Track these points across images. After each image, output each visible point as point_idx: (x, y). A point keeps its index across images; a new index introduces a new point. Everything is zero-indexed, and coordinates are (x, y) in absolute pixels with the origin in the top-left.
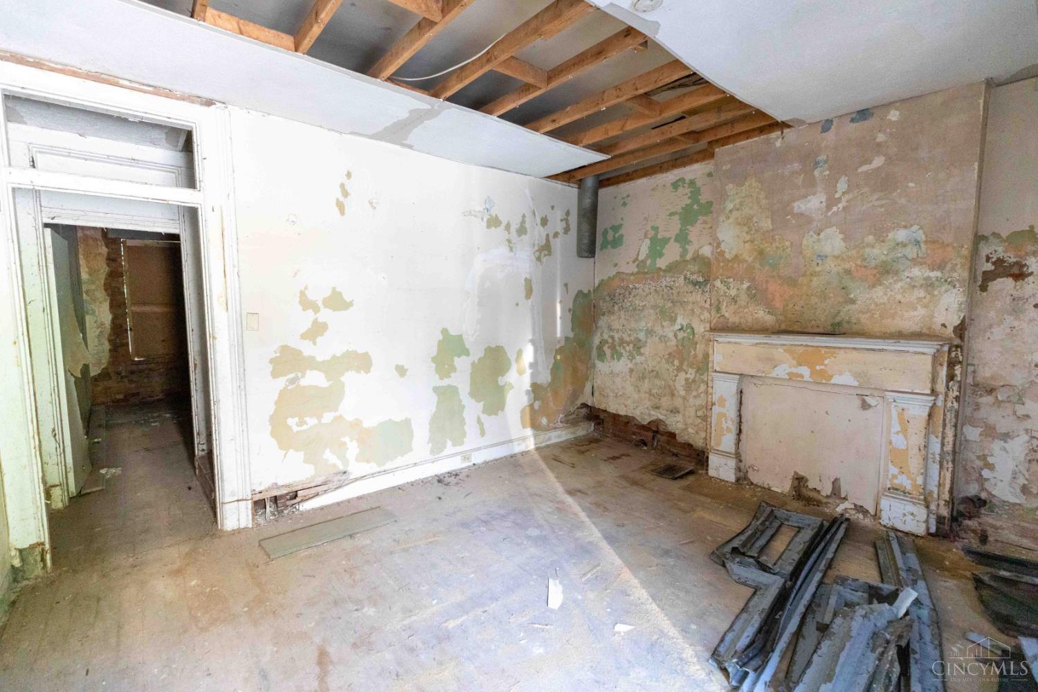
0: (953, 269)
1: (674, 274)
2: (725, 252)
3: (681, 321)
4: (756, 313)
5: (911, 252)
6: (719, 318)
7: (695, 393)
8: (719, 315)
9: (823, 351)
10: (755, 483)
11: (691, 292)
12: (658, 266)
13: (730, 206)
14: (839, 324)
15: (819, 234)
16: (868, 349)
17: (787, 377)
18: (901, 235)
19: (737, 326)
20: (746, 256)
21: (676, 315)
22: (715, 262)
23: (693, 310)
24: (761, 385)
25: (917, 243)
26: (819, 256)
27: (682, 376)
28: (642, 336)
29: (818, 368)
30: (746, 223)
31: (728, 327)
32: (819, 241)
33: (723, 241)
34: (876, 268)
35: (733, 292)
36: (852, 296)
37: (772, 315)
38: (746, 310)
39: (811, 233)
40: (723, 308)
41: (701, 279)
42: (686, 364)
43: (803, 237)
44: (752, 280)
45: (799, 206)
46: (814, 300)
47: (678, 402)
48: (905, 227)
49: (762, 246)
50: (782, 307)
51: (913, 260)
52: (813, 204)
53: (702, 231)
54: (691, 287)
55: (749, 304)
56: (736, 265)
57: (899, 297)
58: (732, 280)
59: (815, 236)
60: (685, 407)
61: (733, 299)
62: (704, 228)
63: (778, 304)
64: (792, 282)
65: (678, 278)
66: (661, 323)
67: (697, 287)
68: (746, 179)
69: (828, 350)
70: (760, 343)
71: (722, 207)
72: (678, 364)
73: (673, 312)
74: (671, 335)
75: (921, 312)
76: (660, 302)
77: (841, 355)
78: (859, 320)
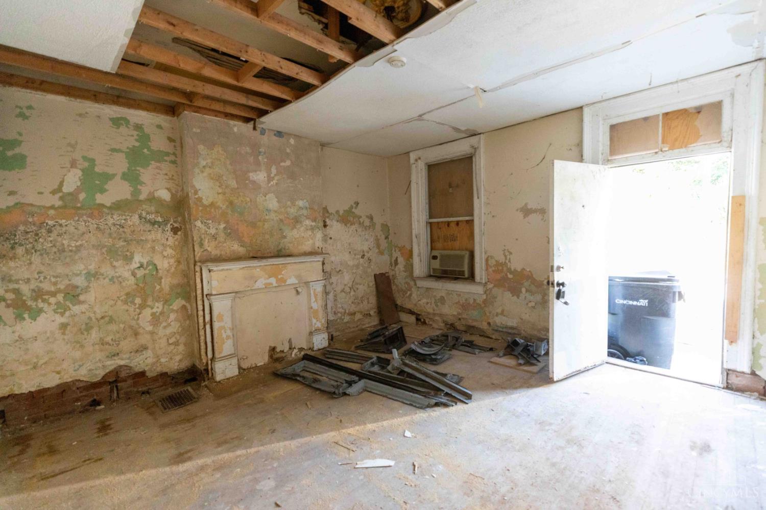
0: (319, 222)
1: (125, 212)
2: (202, 198)
3: (138, 259)
4: (232, 246)
5: (305, 212)
6: (203, 252)
7: (164, 324)
8: (202, 250)
9: (281, 266)
10: (246, 368)
11: (149, 231)
12: (98, 202)
13: (203, 163)
14: (280, 250)
15: (265, 196)
16: (300, 262)
17: (264, 287)
18: (301, 203)
19: (219, 257)
20: (220, 204)
21: (132, 254)
22: (194, 206)
23: (153, 248)
24: (243, 297)
25: (307, 208)
26: (267, 210)
27: (147, 313)
28: (80, 281)
29: (279, 277)
30: (218, 179)
31: (211, 259)
32: (266, 200)
33: (199, 190)
34: (293, 219)
35: (213, 231)
36: (284, 234)
37: (243, 247)
38: (225, 245)
39: (261, 195)
40: (206, 243)
41: (160, 219)
42: (150, 299)
43: (257, 197)
44: (227, 222)
45: (253, 176)
46: (267, 236)
47: (144, 339)
48: (302, 200)
49: (231, 198)
50: (249, 241)
51: (306, 216)
52: (260, 177)
53: (155, 175)
54: (148, 227)
55: (227, 240)
56: (213, 210)
57: (303, 235)
58: (211, 221)
59: (264, 197)
60: (154, 341)
61: (214, 236)
62: (159, 173)
63: (246, 240)
64: (253, 225)
65: (131, 216)
66: (111, 263)
67: (156, 226)
68: (214, 146)
69: (283, 265)
70: (246, 267)
71: (195, 161)
72: (140, 302)
73: (128, 251)
74: (127, 274)
75: (311, 242)
76: (108, 242)
77: (289, 267)
78: (288, 247)
